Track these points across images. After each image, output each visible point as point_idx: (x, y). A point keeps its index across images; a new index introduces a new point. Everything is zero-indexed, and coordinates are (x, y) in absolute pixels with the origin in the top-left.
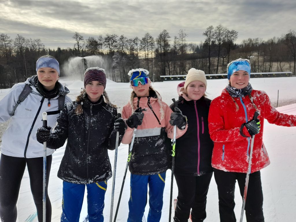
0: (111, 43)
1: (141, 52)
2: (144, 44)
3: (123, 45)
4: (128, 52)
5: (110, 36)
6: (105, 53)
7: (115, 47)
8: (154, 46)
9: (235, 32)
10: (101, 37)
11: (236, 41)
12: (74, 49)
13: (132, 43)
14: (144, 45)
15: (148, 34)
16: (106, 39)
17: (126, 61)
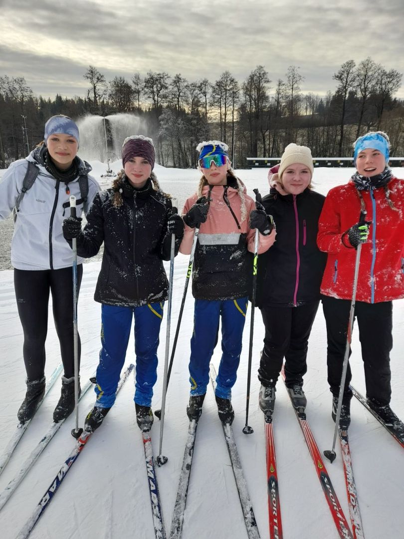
0: (157, 90)
1: (213, 110)
2: (218, 95)
3: (179, 96)
4: (187, 109)
5: (156, 76)
6: (144, 110)
7: (164, 98)
8: (238, 98)
9: (396, 75)
10: (137, 77)
11: (396, 93)
12: (87, 100)
13: (196, 91)
14: (219, 97)
15: (227, 73)
16: (147, 82)
17: (185, 127)
